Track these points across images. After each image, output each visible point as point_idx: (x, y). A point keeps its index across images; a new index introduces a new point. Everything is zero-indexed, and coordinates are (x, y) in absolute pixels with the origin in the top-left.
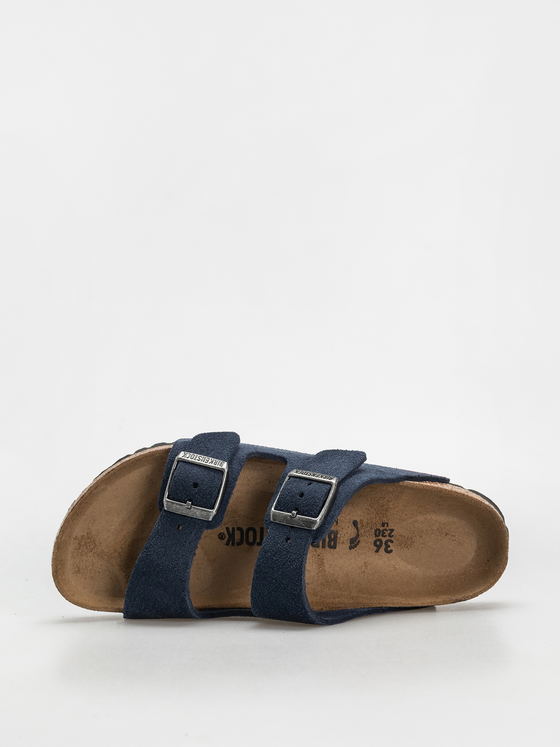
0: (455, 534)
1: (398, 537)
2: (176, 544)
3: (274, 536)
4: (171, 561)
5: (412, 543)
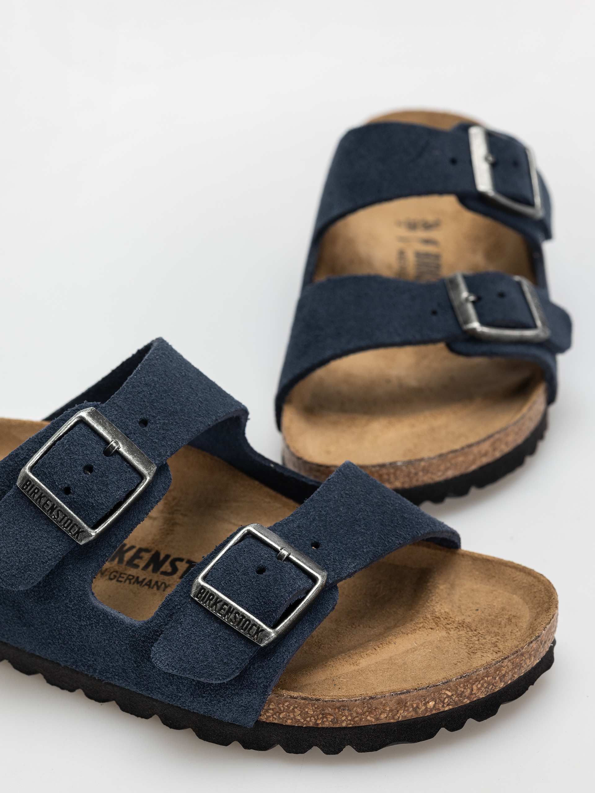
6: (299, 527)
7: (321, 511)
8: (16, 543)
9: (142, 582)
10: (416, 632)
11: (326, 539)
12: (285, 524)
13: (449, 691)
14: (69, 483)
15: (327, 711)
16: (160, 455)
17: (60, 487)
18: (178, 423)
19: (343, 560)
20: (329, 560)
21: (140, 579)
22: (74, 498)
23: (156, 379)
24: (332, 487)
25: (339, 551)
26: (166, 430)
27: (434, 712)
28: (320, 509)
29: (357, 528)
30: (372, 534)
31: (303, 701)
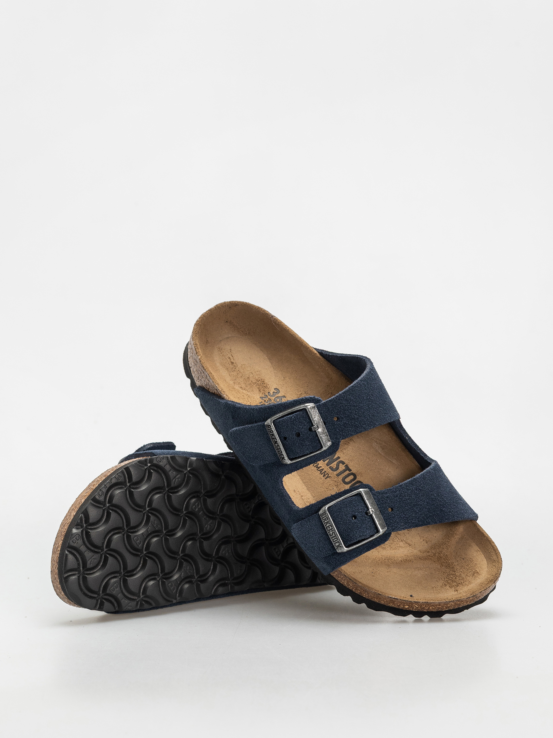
0: (228, 358)
1: (262, 392)
2: (404, 502)
3: (341, 431)
4: (418, 495)
5: (258, 380)
6: (387, 497)
7: (402, 493)
8: (257, 445)
9: (319, 468)
10: (426, 560)
11: (397, 509)
12: (382, 493)
13: (417, 605)
14: (287, 436)
15: (358, 588)
16: (336, 438)
17: (283, 435)
18: (352, 425)
19: (399, 523)
20: (393, 520)
21: (319, 466)
22: (286, 443)
23: (352, 398)
24: (414, 483)
25: (400, 517)
26: (345, 426)
27: (407, 609)
28: (402, 492)
29: (415, 509)
30: (421, 515)
31: (349, 580)
